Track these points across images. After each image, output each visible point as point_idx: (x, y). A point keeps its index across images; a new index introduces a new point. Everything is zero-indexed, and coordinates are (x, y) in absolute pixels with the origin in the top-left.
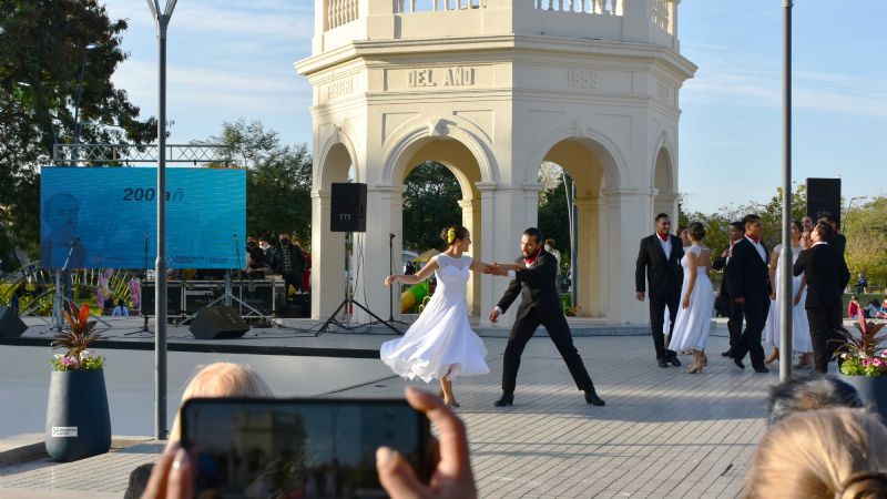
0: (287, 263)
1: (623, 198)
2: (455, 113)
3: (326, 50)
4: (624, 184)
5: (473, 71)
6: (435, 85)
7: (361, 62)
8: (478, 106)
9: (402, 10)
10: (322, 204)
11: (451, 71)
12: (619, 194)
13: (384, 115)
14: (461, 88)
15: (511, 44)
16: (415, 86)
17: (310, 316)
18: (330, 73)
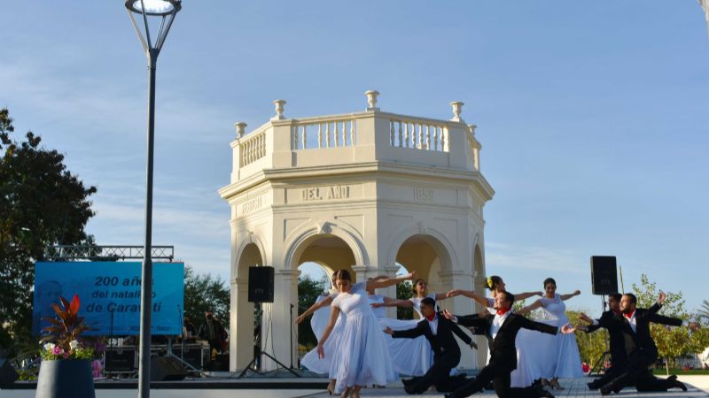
0: (212, 332)
1: (454, 278)
2: (336, 218)
3: (241, 178)
4: (455, 268)
5: (348, 188)
6: (321, 198)
7: (269, 184)
8: (352, 212)
9: (296, 148)
10: (238, 288)
11: (332, 189)
12: (452, 275)
13: (285, 221)
14: (339, 200)
15: (376, 168)
16: (307, 199)
17: (228, 370)
18: (246, 195)
